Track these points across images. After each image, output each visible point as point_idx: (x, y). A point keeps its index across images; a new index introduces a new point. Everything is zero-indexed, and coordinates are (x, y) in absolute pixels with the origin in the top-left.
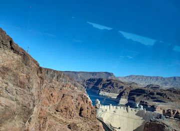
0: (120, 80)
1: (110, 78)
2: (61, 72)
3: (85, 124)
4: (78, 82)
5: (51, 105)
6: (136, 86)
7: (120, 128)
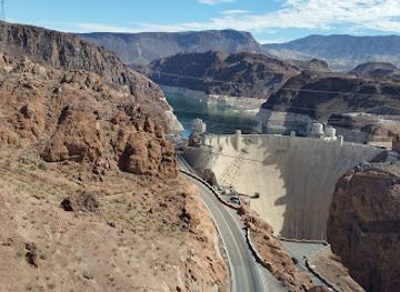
0: (275, 53)
1: (240, 49)
2: (74, 35)
3: (142, 191)
4: (138, 68)
5: (26, 143)
6: (322, 70)
7: (257, 196)
